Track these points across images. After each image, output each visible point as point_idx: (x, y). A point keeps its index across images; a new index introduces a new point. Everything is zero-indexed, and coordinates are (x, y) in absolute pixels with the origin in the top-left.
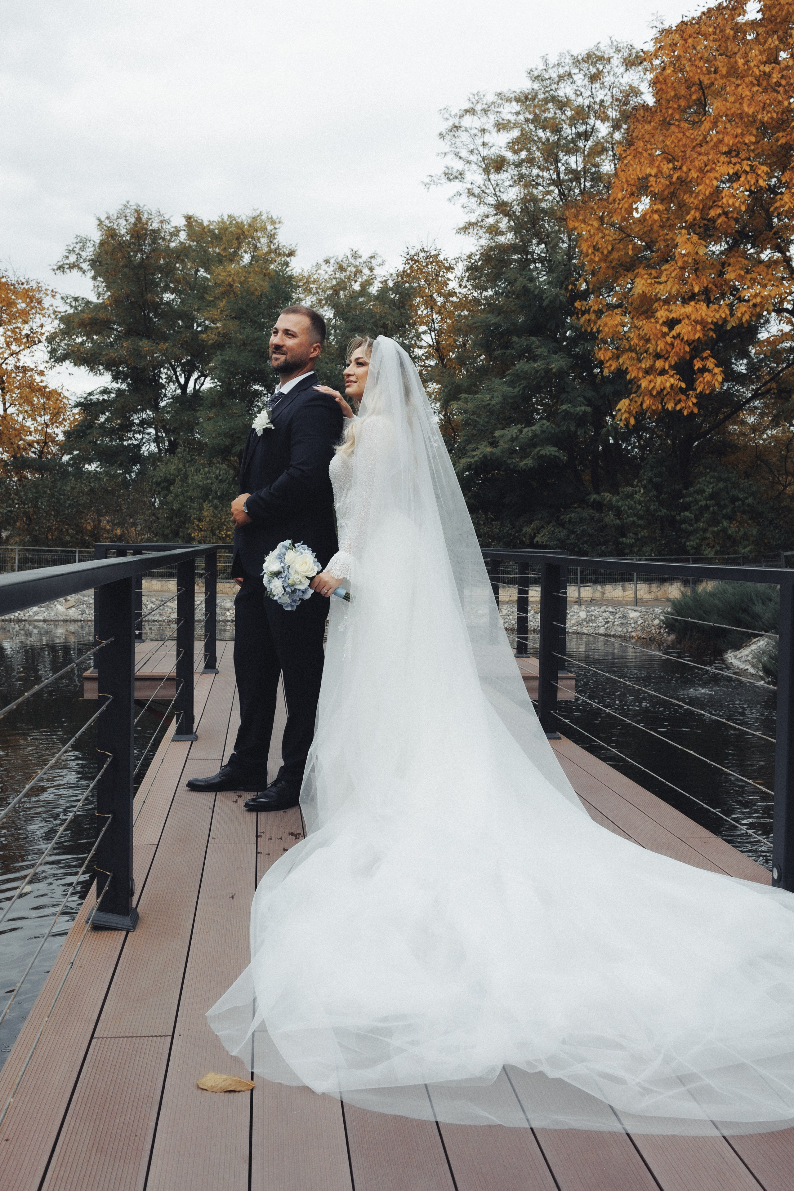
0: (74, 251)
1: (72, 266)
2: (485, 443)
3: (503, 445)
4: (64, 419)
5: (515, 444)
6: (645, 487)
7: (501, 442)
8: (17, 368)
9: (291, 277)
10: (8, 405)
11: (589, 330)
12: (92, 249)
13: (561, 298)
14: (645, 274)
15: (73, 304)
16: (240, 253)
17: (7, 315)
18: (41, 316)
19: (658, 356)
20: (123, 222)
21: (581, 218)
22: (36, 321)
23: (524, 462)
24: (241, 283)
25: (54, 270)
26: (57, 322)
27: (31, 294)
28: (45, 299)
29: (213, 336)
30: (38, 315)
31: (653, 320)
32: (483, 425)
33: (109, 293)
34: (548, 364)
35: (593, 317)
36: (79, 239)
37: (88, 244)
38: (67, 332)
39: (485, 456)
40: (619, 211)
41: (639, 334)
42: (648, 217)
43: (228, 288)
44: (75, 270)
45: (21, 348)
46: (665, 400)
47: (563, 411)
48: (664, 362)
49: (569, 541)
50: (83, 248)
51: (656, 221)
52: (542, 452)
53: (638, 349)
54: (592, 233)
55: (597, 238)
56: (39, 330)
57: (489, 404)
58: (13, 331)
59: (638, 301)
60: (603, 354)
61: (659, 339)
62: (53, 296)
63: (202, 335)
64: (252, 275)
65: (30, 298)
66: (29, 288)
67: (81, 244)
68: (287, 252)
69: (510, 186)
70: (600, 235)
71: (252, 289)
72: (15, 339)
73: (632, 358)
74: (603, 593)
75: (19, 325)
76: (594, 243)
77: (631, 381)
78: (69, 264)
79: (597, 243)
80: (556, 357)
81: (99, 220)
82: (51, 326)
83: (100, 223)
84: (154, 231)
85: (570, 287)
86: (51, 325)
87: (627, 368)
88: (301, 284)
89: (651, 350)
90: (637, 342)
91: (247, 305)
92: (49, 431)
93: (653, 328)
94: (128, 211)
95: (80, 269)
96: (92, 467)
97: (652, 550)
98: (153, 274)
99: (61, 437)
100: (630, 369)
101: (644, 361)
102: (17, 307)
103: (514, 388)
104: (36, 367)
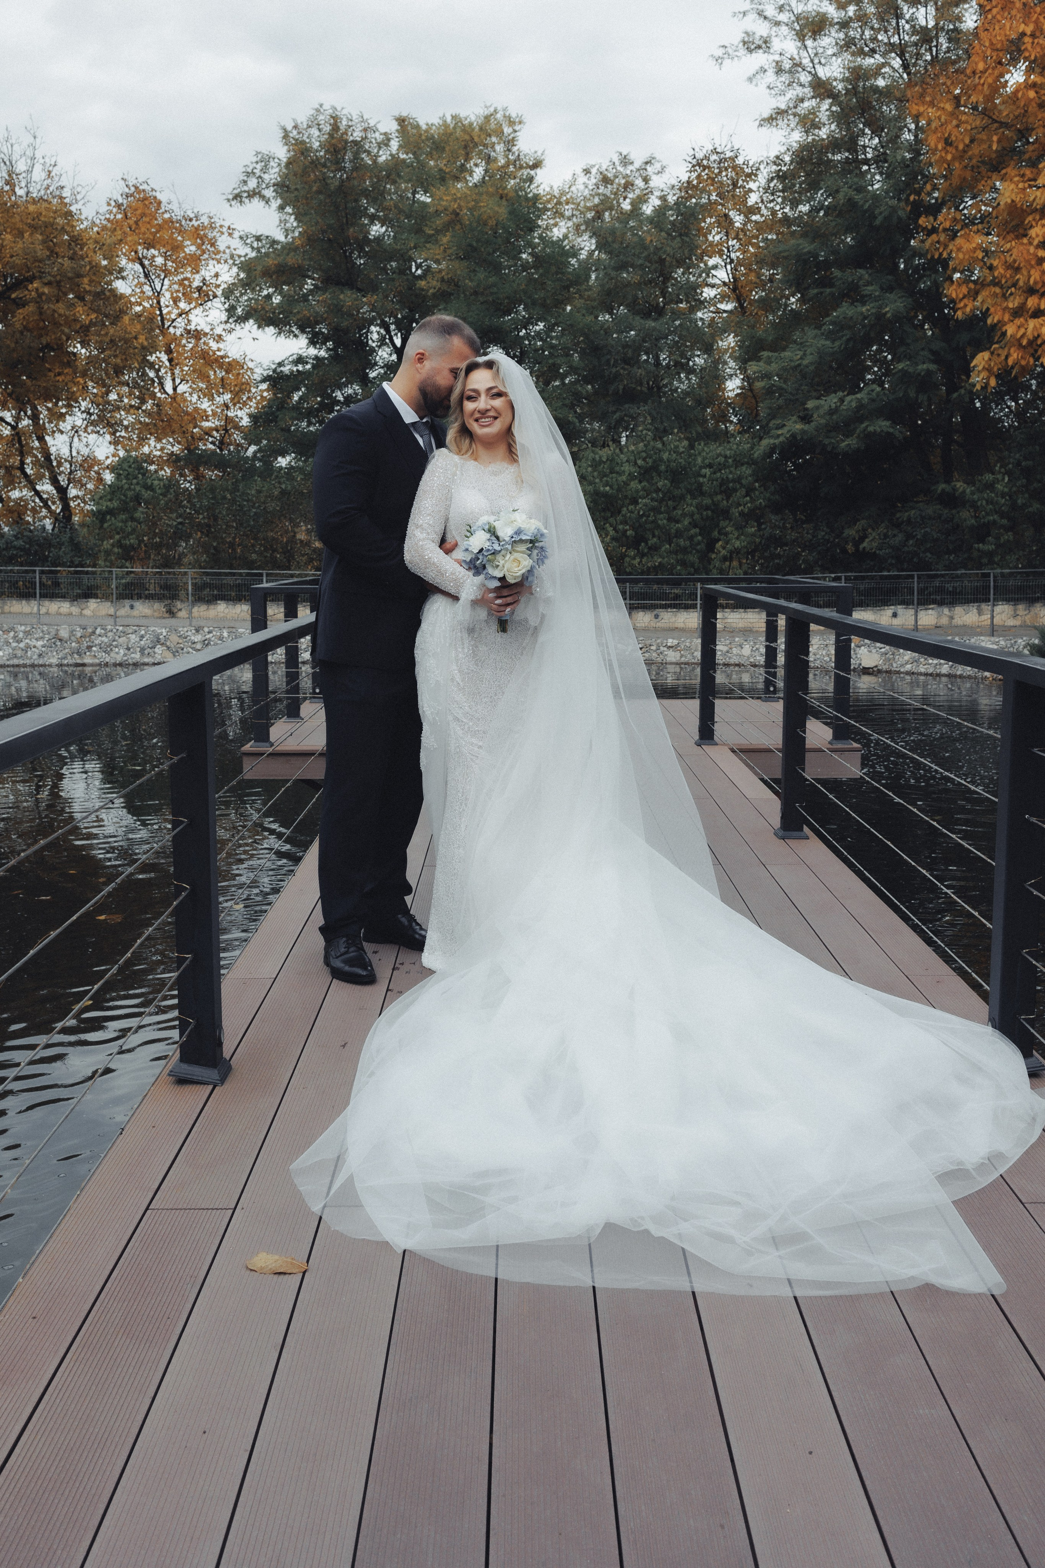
0: (254, 173)
1: (252, 194)
2: (794, 418)
3: (818, 420)
4: (249, 398)
5: (835, 417)
6: (1009, 473)
7: (815, 416)
8: (188, 332)
9: (536, 197)
10: (178, 381)
11: (936, 257)
12: (277, 170)
13: (900, 213)
14: (1016, 176)
15: (255, 245)
16: (468, 166)
17: (173, 262)
18: (215, 262)
19: (1031, 291)
20: (315, 132)
21: (928, 99)
22: (209, 270)
23: (846, 443)
24: (470, 209)
25: (228, 200)
26: (235, 269)
27: (202, 233)
28: (220, 239)
29: (434, 283)
30: (211, 262)
31: (1025, 241)
32: (791, 393)
33: (301, 230)
34: (880, 307)
35: (942, 237)
36: (260, 156)
37: (272, 163)
38: (247, 284)
39: (793, 436)
40: (980, 87)
41: (1006, 262)
42: (1020, 95)
43: (453, 216)
44: (256, 200)
45: (192, 306)
46: (1039, 353)
47: (900, 371)
48: (1040, 299)
49: (906, 549)
50: (265, 170)
51: (1031, 100)
52: (871, 429)
53: (1003, 281)
54: (943, 120)
55: (949, 127)
56: (213, 281)
57: (799, 365)
58: (181, 283)
59: (1005, 214)
60: (956, 290)
61: (1032, 267)
62: (230, 235)
63: (420, 282)
64: (484, 196)
65: (201, 239)
66: (199, 225)
67: (263, 164)
68: (531, 163)
69: (834, 55)
70: (955, 122)
71: (485, 217)
72: (184, 294)
73: (995, 295)
74: (952, 618)
75: (189, 275)
76: (946, 135)
77: (994, 326)
78: (248, 192)
79: (950, 135)
80: (892, 296)
81: (285, 130)
82: (227, 275)
83: (286, 136)
84: (355, 142)
85: (912, 198)
86: (229, 274)
87: (988, 309)
88: (549, 206)
89: (1021, 283)
90: (1003, 272)
91: (478, 241)
92: (230, 414)
93: (1025, 252)
94: (321, 117)
95: (263, 197)
96: (283, 462)
97: (1018, 559)
98: (356, 201)
99: (245, 422)
100: (992, 310)
101: (1012, 298)
102: (184, 252)
103: (833, 341)
104: (212, 330)
